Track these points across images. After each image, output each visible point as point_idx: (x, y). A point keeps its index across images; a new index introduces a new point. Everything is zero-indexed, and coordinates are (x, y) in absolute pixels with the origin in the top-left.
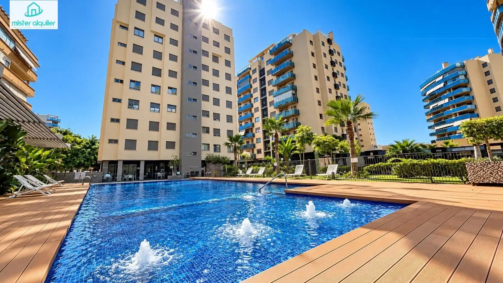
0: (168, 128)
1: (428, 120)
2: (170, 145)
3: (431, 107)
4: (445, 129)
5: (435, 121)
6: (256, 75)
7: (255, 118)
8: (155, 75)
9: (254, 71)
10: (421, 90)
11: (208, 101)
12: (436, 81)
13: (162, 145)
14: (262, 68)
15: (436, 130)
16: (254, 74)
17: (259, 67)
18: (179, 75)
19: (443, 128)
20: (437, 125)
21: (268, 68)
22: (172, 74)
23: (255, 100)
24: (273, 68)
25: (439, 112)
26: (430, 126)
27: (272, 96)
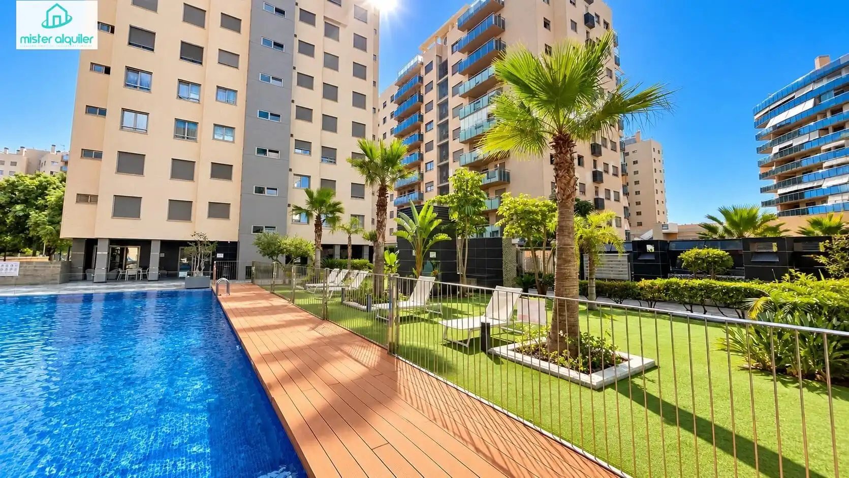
0: (214, 175)
1: (763, 176)
2: (218, 210)
3: (776, 149)
4: (799, 194)
5: (780, 178)
6: (432, 77)
7: (426, 164)
8: (190, 60)
9: (428, 69)
10: (756, 117)
11: (310, 120)
12: (796, 97)
13: (200, 210)
14: (444, 60)
15: (779, 195)
16: (428, 74)
17: (438, 58)
18: (243, 62)
19: (797, 191)
20: (784, 185)
21: (454, 58)
22: (228, 58)
23: (428, 126)
24: (464, 57)
25: (792, 160)
26: (768, 187)
27: (458, 118)
